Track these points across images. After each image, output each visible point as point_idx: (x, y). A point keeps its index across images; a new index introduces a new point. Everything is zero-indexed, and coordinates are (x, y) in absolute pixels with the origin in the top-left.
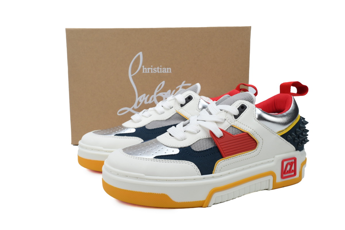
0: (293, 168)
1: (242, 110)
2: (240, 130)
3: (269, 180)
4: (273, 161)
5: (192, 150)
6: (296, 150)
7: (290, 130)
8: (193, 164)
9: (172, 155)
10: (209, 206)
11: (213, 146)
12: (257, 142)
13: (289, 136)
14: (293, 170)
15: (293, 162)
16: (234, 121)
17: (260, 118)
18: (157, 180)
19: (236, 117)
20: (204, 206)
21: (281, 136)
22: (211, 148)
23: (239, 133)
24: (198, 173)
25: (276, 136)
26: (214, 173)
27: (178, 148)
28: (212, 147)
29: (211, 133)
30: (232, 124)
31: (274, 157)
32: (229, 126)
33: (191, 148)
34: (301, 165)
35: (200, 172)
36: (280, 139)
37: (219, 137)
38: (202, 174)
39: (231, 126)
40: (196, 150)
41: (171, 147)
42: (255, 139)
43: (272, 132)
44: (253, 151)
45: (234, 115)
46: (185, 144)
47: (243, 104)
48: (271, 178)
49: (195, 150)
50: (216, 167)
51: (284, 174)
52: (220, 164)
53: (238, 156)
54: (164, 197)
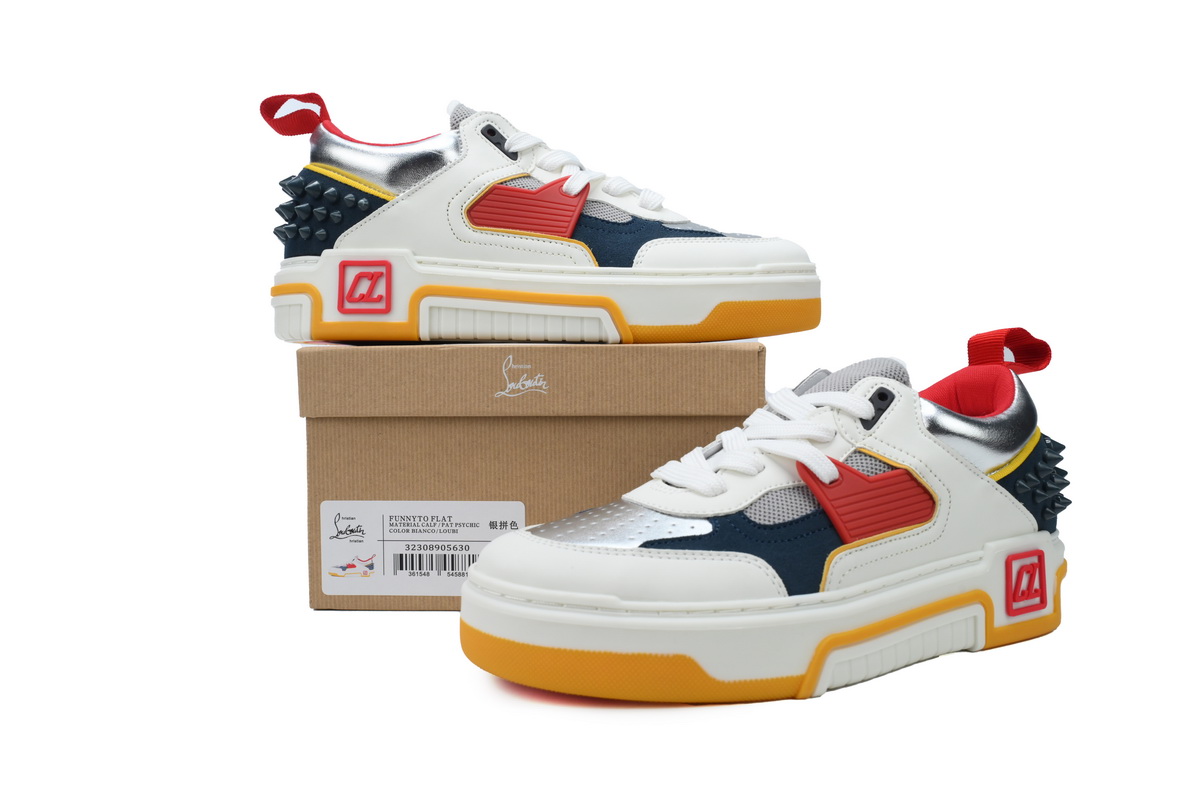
0: (1036, 585)
1: (882, 404)
2: (884, 463)
3: (975, 618)
4: (981, 558)
5: (750, 521)
6: (1041, 529)
7: (1021, 466)
8: (761, 562)
9: (694, 538)
10: (817, 693)
11: (812, 509)
12: (936, 499)
13: (1020, 482)
14: (1036, 591)
15: (1035, 563)
16: (861, 436)
17: (935, 428)
18: (658, 612)
19: (868, 424)
20: (801, 694)
21: (1000, 482)
22: (808, 516)
23: (881, 471)
24: (780, 589)
25: (984, 482)
26: (823, 590)
27: (708, 519)
28: (809, 512)
29: (803, 470)
30: (858, 445)
31: (983, 548)
32: (849, 453)
33: (746, 517)
34: (1057, 574)
35: (783, 585)
36: (998, 493)
37: (826, 479)
38: (791, 593)
39: (855, 452)
40: (762, 522)
41: (685, 517)
42: (930, 490)
43: (974, 470)
44: (926, 525)
45: (861, 420)
46: (727, 506)
47: (882, 388)
48: (978, 610)
49: (757, 521)
50: (830, 572)
51: (1015, 601)
52: (841, 563)
53: (885, 540)
54: (683, 665)
